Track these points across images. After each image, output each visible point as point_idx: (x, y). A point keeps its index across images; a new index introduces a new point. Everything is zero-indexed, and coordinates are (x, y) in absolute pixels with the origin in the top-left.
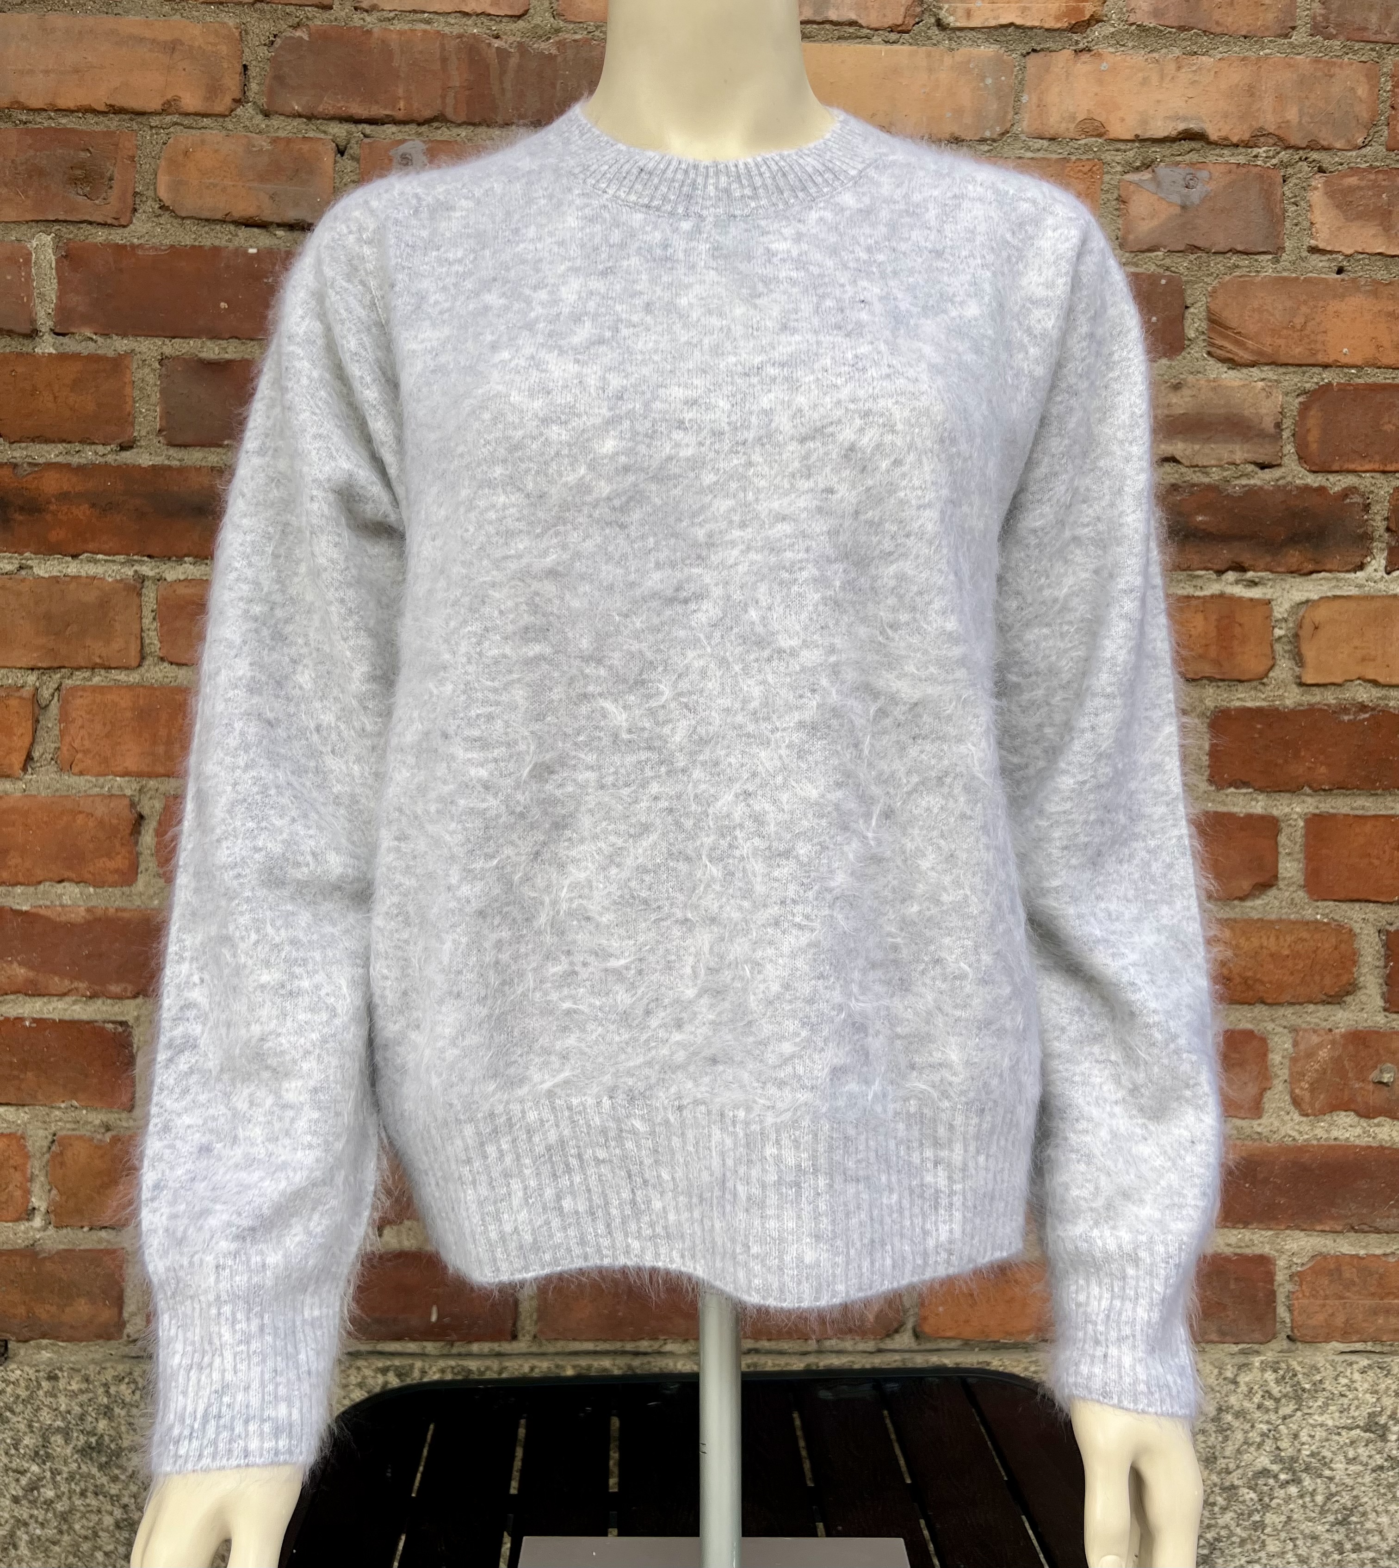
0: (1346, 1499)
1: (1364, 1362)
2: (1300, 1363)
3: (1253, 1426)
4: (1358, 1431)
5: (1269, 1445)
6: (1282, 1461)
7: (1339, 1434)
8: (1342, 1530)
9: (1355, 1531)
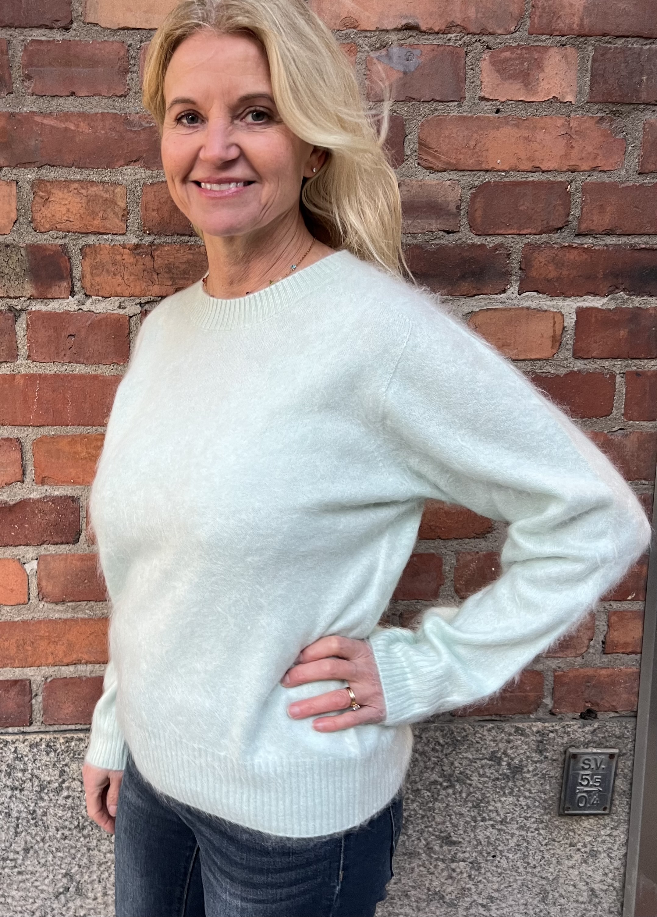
0: (479, 795)
1: (491, 725)
2: (455, 727)
3: (429, 759)
4: (486, 761)
5: (437, 769)
6: (444, 776)
7: (475, 762)
8: (476, 810)
9: (483, 811)
